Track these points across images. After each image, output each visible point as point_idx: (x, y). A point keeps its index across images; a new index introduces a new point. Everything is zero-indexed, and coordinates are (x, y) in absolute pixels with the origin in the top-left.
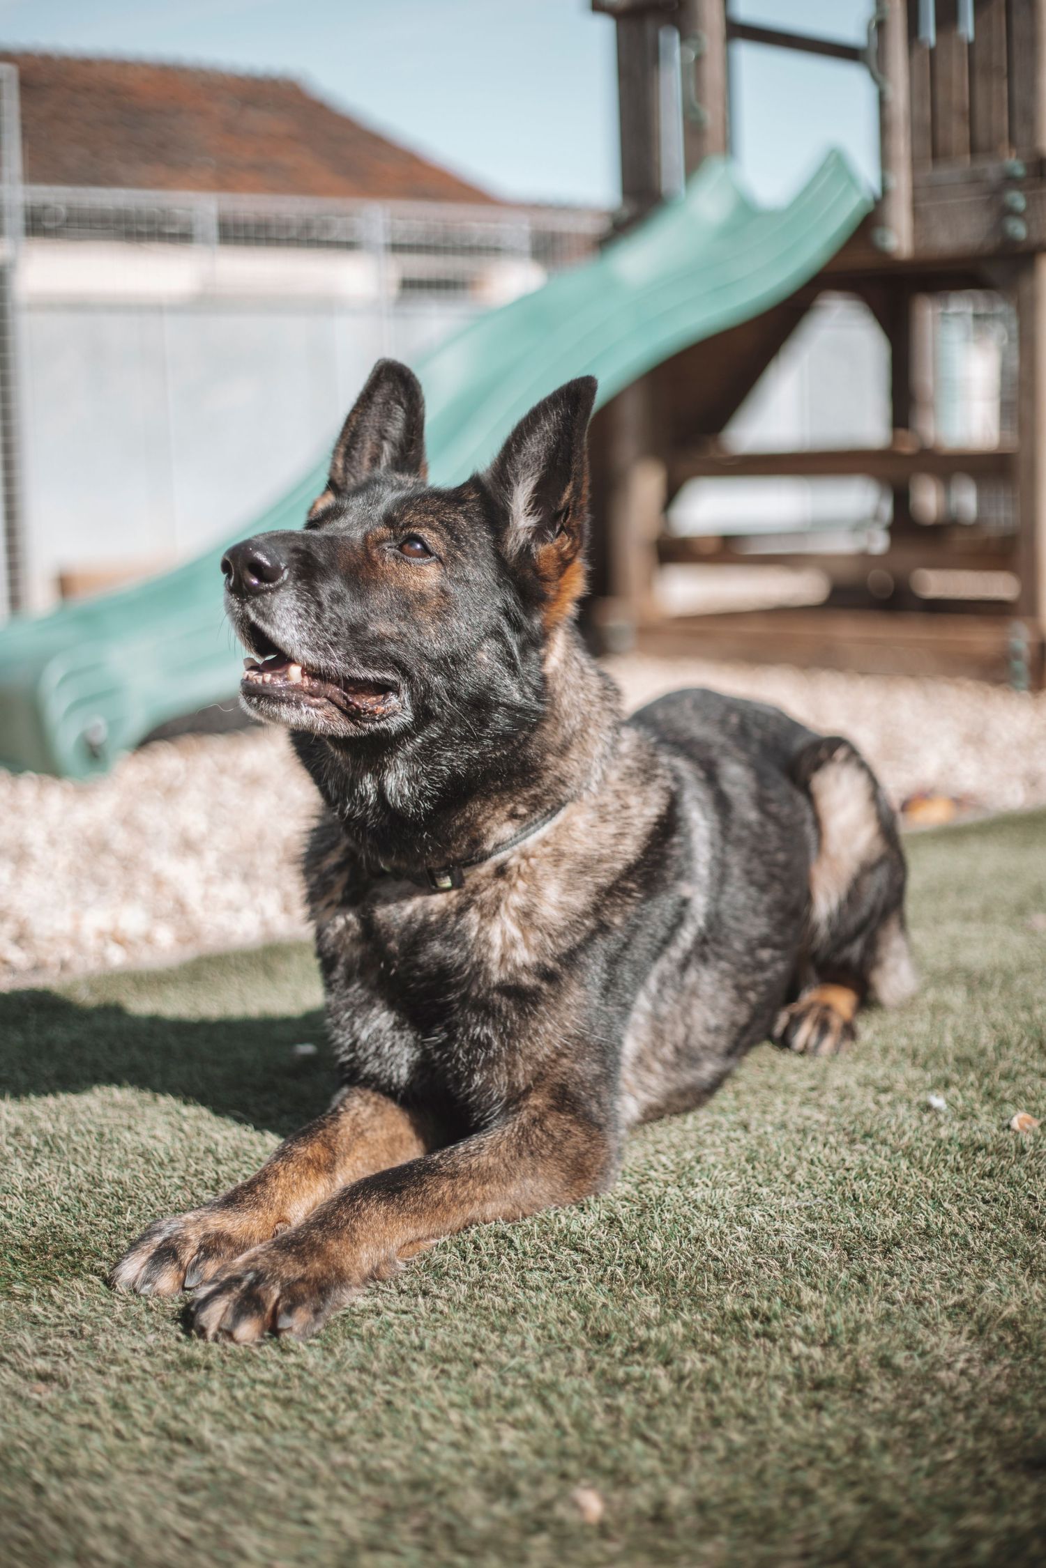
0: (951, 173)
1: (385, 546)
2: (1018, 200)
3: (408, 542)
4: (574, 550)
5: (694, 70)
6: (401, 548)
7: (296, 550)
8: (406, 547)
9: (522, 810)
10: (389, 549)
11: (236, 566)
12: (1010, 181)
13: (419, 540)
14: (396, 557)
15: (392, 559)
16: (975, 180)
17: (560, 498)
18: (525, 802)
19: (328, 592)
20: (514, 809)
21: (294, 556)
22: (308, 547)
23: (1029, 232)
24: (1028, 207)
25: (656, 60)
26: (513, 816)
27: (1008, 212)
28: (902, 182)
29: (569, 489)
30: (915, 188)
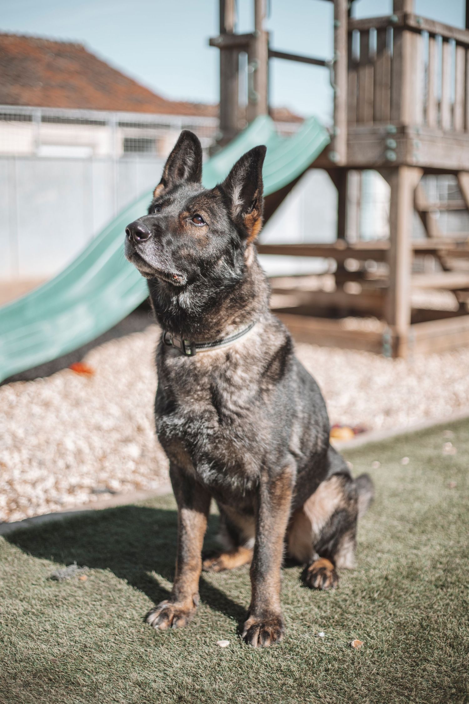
0: (365, 129)
1: (187, 219)
2: (392, 143)
3: (196, 217)
4: (259, 215)
5: (254, 76)
6: (193, 220)
7: (154, 225)
8: (195, 219)
9: (238, 320)
10: (189, 220)
11: (131, 232)
12: (389, 135)
13: (200, 216)
14: (191, 224)
15: (190, 225)
16: (374, 133)
17: (253, 195)
18: (238, 316)
19: (165, 241)
20: (234, 319)
21: (154, 228)
22: (158, 223)
23: (398, 157)
24: (397, 147)
25: (237, 69)
26: (234, 322)
27: (387, 148)
28: (342, 132)
29: (257, 192)
30: (349, 135)
